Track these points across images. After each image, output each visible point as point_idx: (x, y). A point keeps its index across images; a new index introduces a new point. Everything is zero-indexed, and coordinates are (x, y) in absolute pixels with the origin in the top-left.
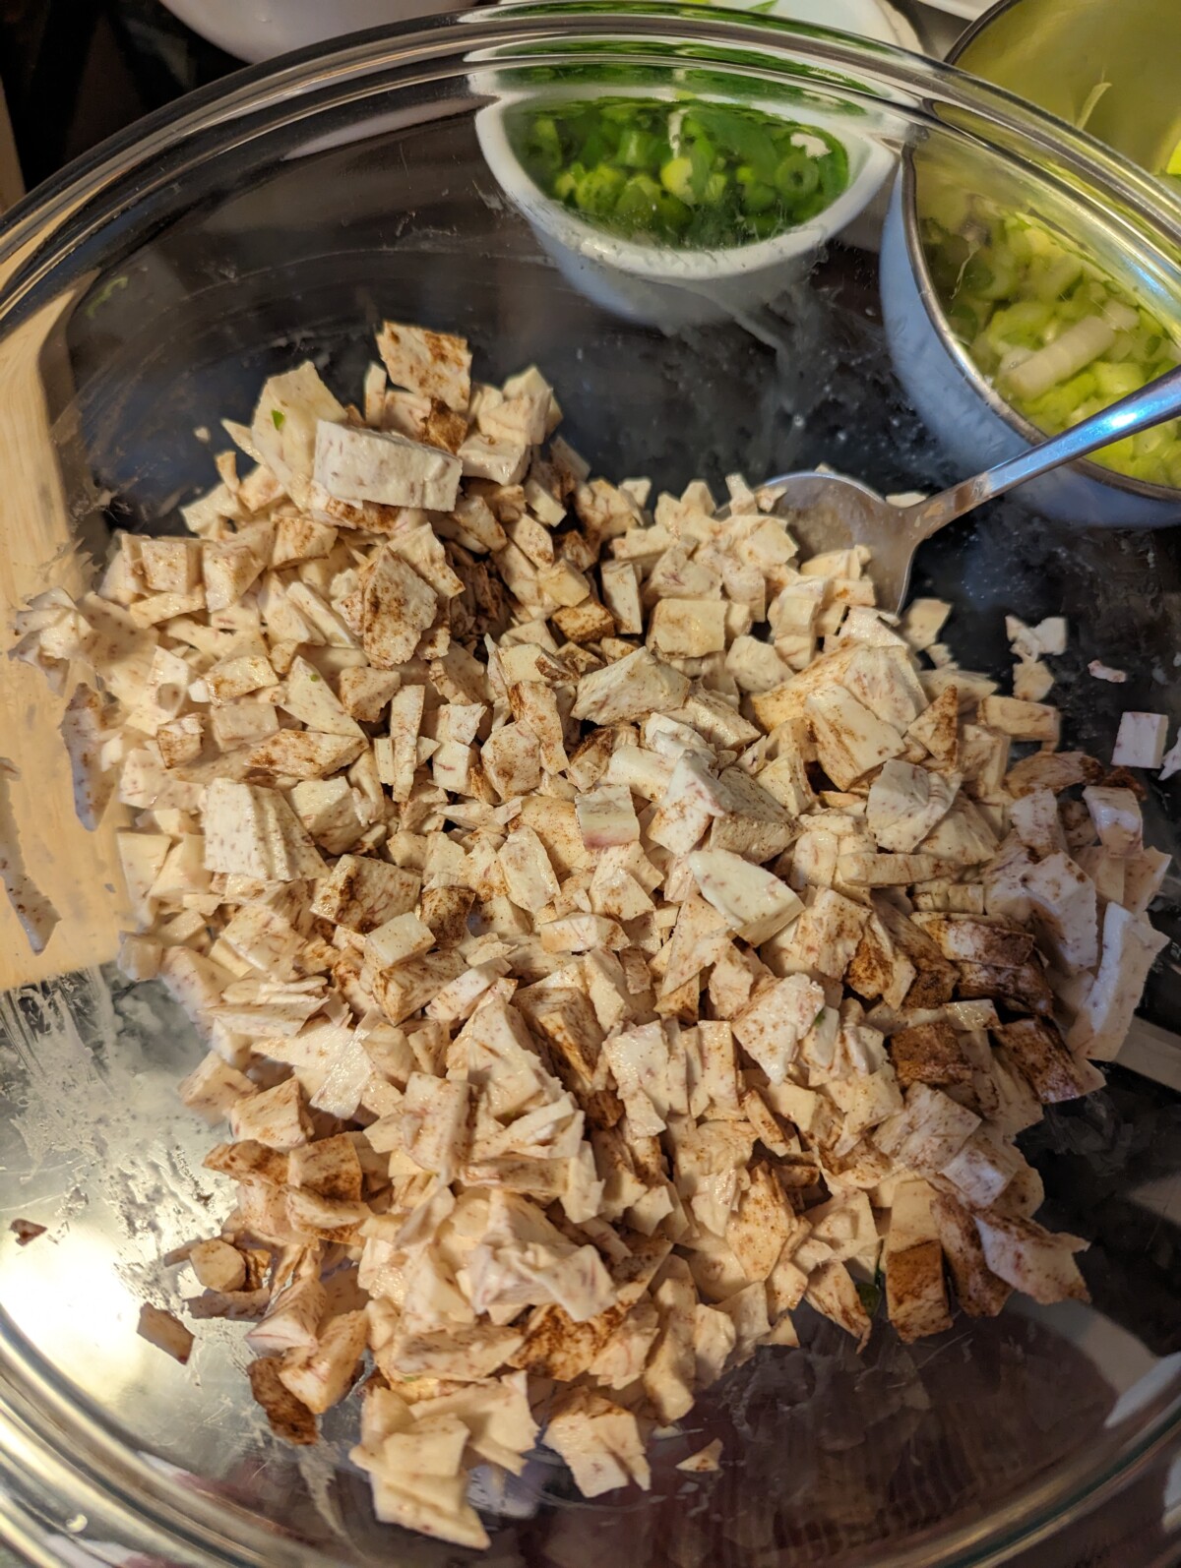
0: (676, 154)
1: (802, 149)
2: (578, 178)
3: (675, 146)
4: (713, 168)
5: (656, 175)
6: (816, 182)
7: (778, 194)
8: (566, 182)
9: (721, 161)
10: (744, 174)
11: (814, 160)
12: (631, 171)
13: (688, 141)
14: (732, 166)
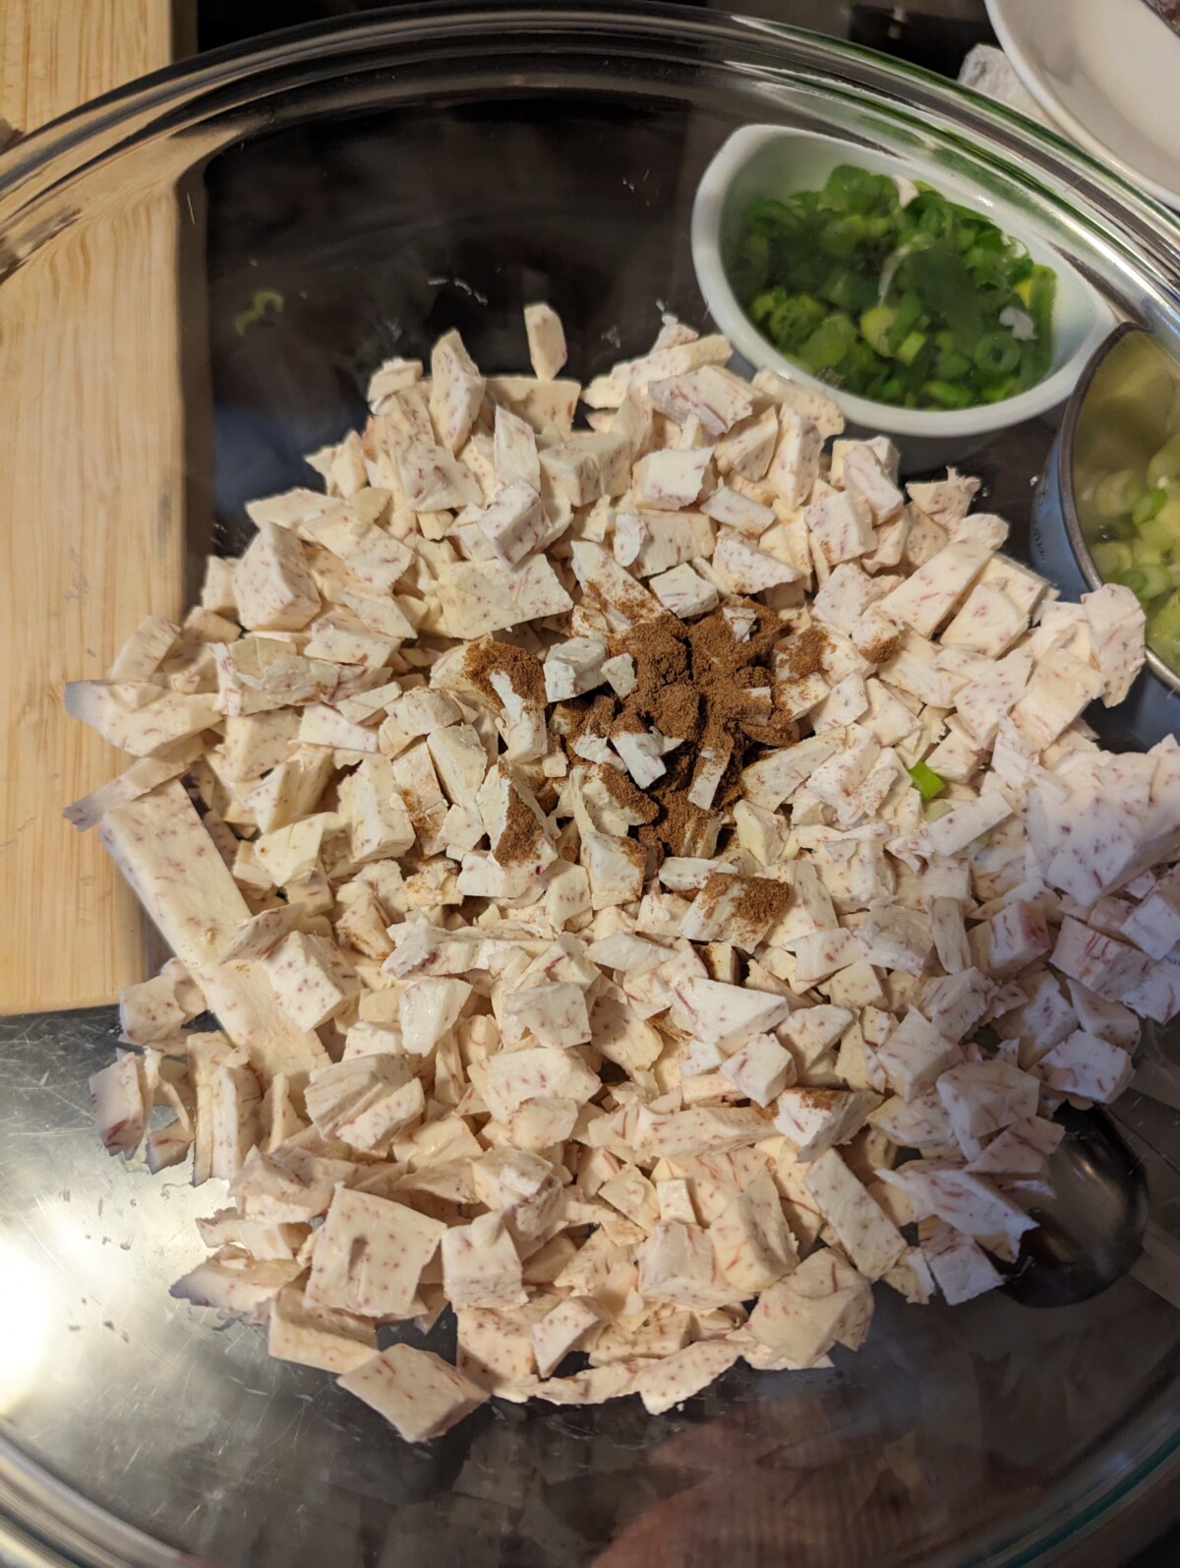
0: (882, 300)
1: (1010, 328)
2: (778, 301)
3: (883, 292)
4: (913, 327)
5: (856, 317)
6: (1015, 363)
7: (974, 366)
8: (764, 303)
9: (925, 320)
10: (944, 340)
11: (1019, 341)
12: (831, 307)
13: (897, 292)
14: (934, 329)
